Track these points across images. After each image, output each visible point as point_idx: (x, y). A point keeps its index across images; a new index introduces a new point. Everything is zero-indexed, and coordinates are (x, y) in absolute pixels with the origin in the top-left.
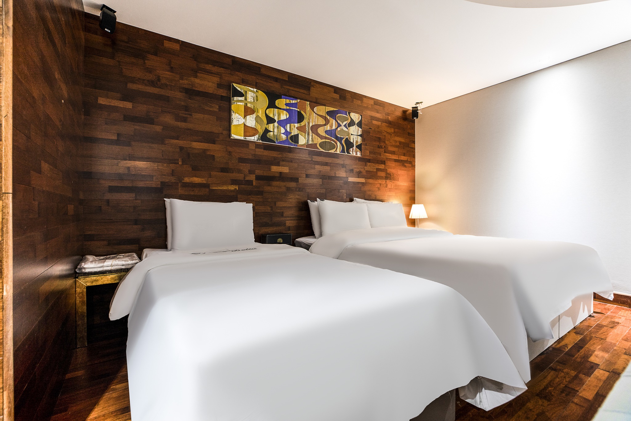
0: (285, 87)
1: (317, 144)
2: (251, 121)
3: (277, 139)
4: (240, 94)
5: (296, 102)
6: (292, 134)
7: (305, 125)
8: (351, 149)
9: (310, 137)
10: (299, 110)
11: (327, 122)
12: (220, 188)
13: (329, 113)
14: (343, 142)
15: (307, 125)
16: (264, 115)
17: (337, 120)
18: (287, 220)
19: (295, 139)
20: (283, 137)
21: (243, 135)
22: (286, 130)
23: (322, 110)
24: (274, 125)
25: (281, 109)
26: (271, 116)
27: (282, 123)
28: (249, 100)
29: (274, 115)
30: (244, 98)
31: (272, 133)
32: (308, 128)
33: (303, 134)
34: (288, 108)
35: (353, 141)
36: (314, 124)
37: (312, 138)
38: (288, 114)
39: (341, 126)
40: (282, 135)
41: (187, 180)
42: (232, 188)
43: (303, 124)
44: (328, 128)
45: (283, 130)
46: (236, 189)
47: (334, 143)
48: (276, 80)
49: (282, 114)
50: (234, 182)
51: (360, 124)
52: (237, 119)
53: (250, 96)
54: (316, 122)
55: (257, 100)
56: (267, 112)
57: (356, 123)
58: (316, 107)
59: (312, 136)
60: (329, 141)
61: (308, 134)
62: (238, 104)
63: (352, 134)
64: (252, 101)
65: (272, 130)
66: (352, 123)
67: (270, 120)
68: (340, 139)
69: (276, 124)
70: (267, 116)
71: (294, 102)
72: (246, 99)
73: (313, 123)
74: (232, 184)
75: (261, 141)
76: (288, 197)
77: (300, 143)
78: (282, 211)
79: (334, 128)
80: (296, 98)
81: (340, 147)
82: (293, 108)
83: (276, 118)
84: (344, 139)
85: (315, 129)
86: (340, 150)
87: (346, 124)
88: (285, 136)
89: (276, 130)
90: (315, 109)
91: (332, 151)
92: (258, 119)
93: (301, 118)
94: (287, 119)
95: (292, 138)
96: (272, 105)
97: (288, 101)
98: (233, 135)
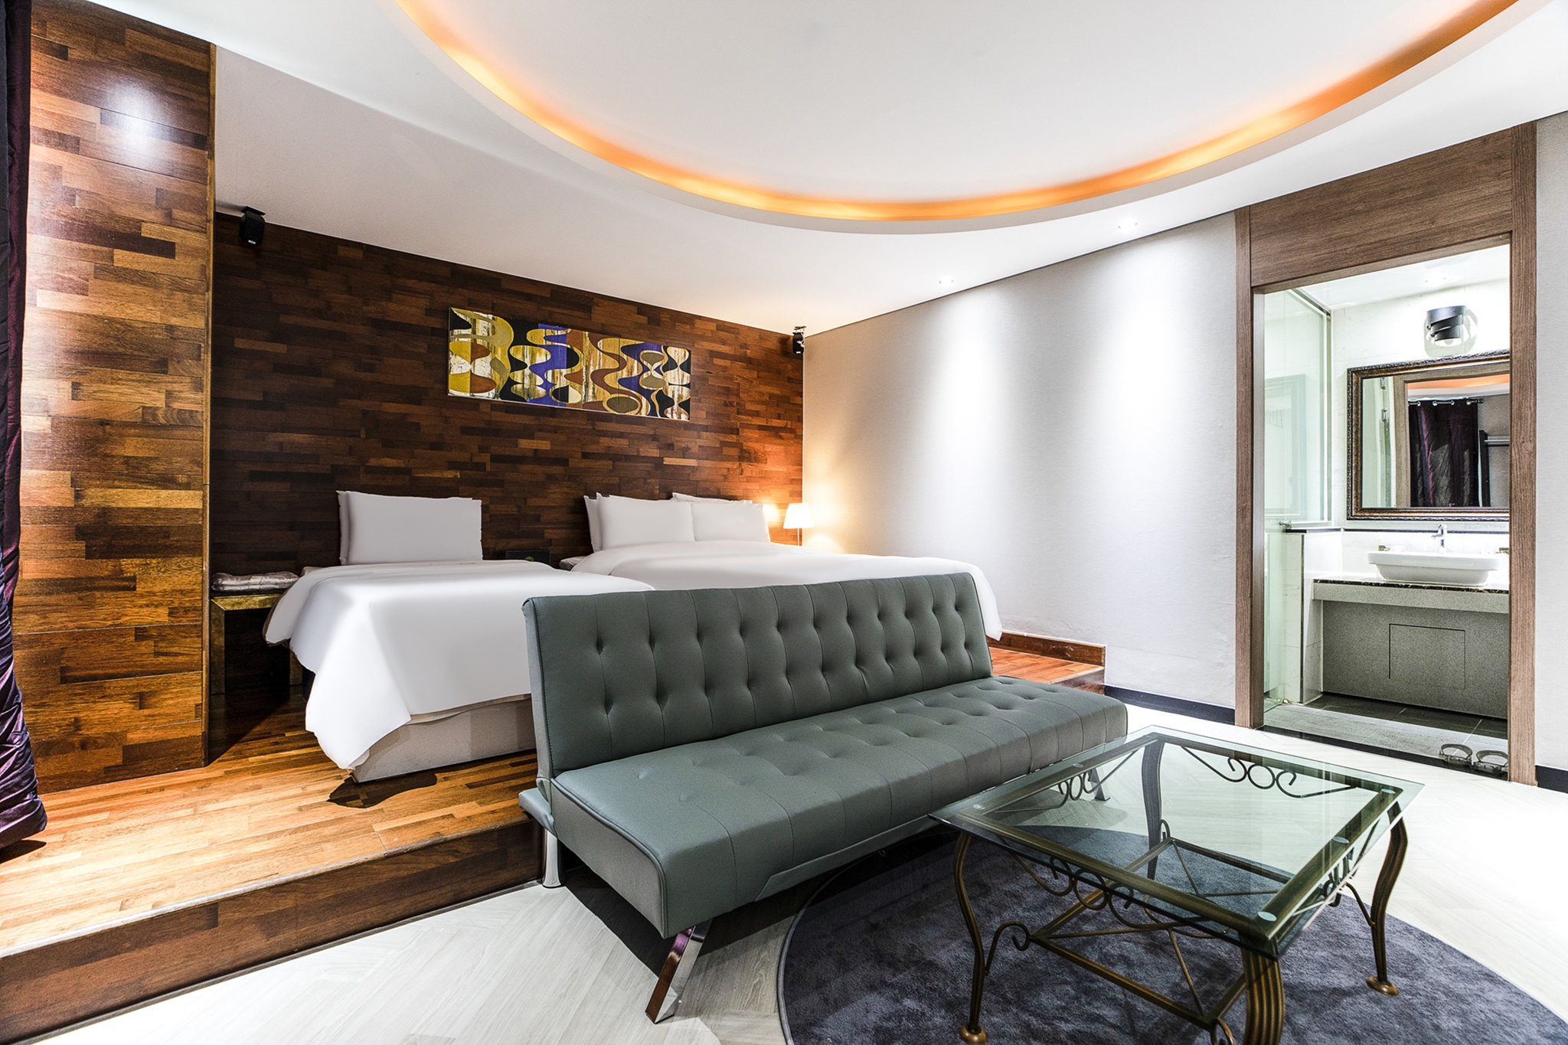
0: (544, 308)
1: (602, 402)
2: (483, 367)
3: (529, 396)
4: (465, 325)
5: (564, 333)
6: (557, 387)
7: (582, 370)
8: (669, 409)
9: (591, 391)
10: (569, 346)
11: (623, 364)
12: (428, 475)
13: (625, 349)
14: (653, 397)
15: (584, 371)
16: (507, 356)
17: (642, 360)
18: (548, 529)
19: (563, 394)
20: (541, 392)
21: (469, 390)
22: (546, 381)
23: (614, 344)
24: (523, 373)
25: (536, 345)
26: (519, 357)
27: (537, 369)
28: (479, 333)
29: (523, 355)
30: (470, 330)
31: (519, 386)
32: (587, 375)
33: (578, 385)
34: (549, 343)
35: (673, 396)
36: (597, 369)
37: (593, 393)
38: (548, 353)
39: (649, 370)
40: (539, 388)
41: (373, 462)
42: (450, 474)
43: (576, 369)
44: (624, 374)
45: (540, 381)
46: (456, 476)
47: (635, 399)
48: (529, 297)
49: (538, 355)
50: (453, 465)
51: (686, 367)
52: (459, 365)
53: (482, 327)
54: (601, 365)
55: (494, 333)
56: (511, 353)
57: (679, 365)
58: (601, 341)
59: (594, 389)
60: (627, 396)
61: (587, 386)
62: (460, 339)
63: (670, 384)
64: (486, 334)
65: (520, 381)
66: (671, 365)
67: (517, 365)
68: (647, 394)
69: (527, 371)
70: (511, 357)
71: (560, 333)
72: (474, 332)
73: (595, 366)
74: (449, 469)
75: (500, 399)
76: (550, 491)
77: (570, 402)
78: (537, 513)
79: (635, 373)
80: (564, 326)
81: (647, 406)
82: (559, 344)
83: (527, 361)
84: (655, 393)
85: (599, 377)
86: (647, 411)
87: (659, 366)
88: (544, 390)
89: (527, 381)
90: (600, 344)
91: (633, 413)
92: (494, 363)
93: (572, 359)
94: (547, 361)
95: (555, 393)
96: (520, 340)
97: (549, 333)
98: (451, 391)
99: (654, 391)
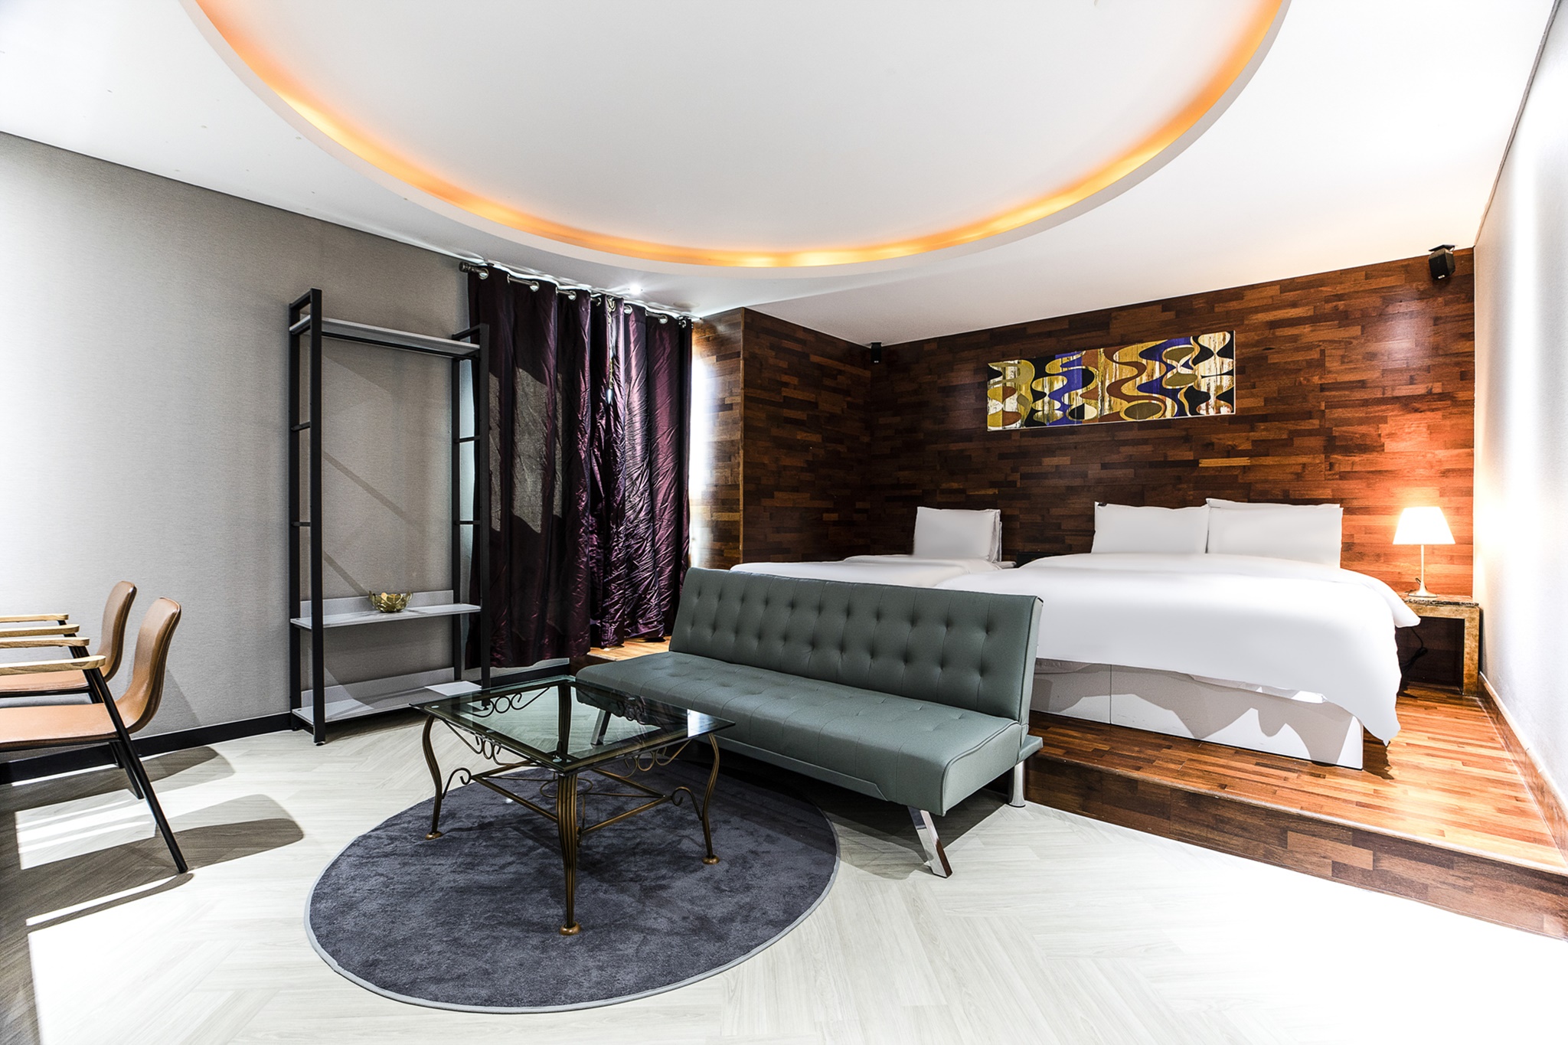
0: (1063, 339)
1: (1119, 412)
2: (1011, 404)
3: (1048, 421)
4: (998, 374)
5: (1080, 356)
6: (1073, 407)
7: (1097, 387)
8: (1203, 406)
9: (1107, 404)
10: (1084, 367)
11: (1141, 369)
12: (977, 493)
13: (1143, 355)
14: (1181, 396)
15: (1100, 386)
16: (1029, 391)
17: (1164, 359)
18: (1067, 535)
19: (1080, 411)
20: (1058, 415)
21: (1001, 424)
22: (1063, 404)
23: (1132, 352)
24: (1043, 401)
25: (1054, 375)
26: (1039, 389)
27: (1056, 395)
28: (1008, 378)
29: (1043, 386)
30: (1002, 377)
31: (1040, 413)
32: (1102, 390)
33: (1093, 401)
34: (1065, 369)
35: (1209, 389)
36: (1113, 381)
37: (1110, 405)
38: (1065, 378)
39: (1174, 368)
40: (1057, 412)
41: (944, 486)
42: (990, 492)
43: (1091, 386)
44: (1144, 379)
45: (1057, 405)
46: (995, 493)
47: (1158, 403)
48: (1049, 334)
49: (1055, 382)
50: (993, 484)
51: (1225, 352)
52: (994, 407)
53: (1010, 372)
54: (1118, 376)
55: (1019, 374)
56: (1033, 387)
57: (1215, 352)
58: (1117, 353)
59: (1110, 401)
60: (1147, 401)
61: (1103, 400)
62: (996, 386)
63: (1203, 377)
64: (1013, 377)
65: (1040, 409)
66: (1205, 354)
67: (1038, 395)
68: (1173, 395)
69: (1047, 399)
70: (1033, 391)
71: (1075, 357)
72: (1004, 378)
73: (1110, 379)
74: (991, 487)
75: (1025, 427)
76: (1069, 501)
77: (1086, 418)
78: (1059, 521)
79: (1157, 375)
80: (1080, 350)
81: (1173, 407)
82: (1075, 368)
83: (1047, 391)
84: (1184, 390)
85: (1115, 390)
86: (1173, 412)
87: (1188, 361)
88: (1062, 412)
89: (1046, 408)
90: (1116, 357)
91: (1155, 418)
92: (1021, 400)
93: (1087, 377)
94: (1064, 386)
95: (1072, 413)
96: (1040, 373)
97: (1065, 360)
98: (989, 427)
99: (1181, 389)
